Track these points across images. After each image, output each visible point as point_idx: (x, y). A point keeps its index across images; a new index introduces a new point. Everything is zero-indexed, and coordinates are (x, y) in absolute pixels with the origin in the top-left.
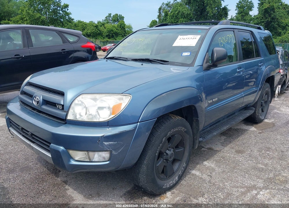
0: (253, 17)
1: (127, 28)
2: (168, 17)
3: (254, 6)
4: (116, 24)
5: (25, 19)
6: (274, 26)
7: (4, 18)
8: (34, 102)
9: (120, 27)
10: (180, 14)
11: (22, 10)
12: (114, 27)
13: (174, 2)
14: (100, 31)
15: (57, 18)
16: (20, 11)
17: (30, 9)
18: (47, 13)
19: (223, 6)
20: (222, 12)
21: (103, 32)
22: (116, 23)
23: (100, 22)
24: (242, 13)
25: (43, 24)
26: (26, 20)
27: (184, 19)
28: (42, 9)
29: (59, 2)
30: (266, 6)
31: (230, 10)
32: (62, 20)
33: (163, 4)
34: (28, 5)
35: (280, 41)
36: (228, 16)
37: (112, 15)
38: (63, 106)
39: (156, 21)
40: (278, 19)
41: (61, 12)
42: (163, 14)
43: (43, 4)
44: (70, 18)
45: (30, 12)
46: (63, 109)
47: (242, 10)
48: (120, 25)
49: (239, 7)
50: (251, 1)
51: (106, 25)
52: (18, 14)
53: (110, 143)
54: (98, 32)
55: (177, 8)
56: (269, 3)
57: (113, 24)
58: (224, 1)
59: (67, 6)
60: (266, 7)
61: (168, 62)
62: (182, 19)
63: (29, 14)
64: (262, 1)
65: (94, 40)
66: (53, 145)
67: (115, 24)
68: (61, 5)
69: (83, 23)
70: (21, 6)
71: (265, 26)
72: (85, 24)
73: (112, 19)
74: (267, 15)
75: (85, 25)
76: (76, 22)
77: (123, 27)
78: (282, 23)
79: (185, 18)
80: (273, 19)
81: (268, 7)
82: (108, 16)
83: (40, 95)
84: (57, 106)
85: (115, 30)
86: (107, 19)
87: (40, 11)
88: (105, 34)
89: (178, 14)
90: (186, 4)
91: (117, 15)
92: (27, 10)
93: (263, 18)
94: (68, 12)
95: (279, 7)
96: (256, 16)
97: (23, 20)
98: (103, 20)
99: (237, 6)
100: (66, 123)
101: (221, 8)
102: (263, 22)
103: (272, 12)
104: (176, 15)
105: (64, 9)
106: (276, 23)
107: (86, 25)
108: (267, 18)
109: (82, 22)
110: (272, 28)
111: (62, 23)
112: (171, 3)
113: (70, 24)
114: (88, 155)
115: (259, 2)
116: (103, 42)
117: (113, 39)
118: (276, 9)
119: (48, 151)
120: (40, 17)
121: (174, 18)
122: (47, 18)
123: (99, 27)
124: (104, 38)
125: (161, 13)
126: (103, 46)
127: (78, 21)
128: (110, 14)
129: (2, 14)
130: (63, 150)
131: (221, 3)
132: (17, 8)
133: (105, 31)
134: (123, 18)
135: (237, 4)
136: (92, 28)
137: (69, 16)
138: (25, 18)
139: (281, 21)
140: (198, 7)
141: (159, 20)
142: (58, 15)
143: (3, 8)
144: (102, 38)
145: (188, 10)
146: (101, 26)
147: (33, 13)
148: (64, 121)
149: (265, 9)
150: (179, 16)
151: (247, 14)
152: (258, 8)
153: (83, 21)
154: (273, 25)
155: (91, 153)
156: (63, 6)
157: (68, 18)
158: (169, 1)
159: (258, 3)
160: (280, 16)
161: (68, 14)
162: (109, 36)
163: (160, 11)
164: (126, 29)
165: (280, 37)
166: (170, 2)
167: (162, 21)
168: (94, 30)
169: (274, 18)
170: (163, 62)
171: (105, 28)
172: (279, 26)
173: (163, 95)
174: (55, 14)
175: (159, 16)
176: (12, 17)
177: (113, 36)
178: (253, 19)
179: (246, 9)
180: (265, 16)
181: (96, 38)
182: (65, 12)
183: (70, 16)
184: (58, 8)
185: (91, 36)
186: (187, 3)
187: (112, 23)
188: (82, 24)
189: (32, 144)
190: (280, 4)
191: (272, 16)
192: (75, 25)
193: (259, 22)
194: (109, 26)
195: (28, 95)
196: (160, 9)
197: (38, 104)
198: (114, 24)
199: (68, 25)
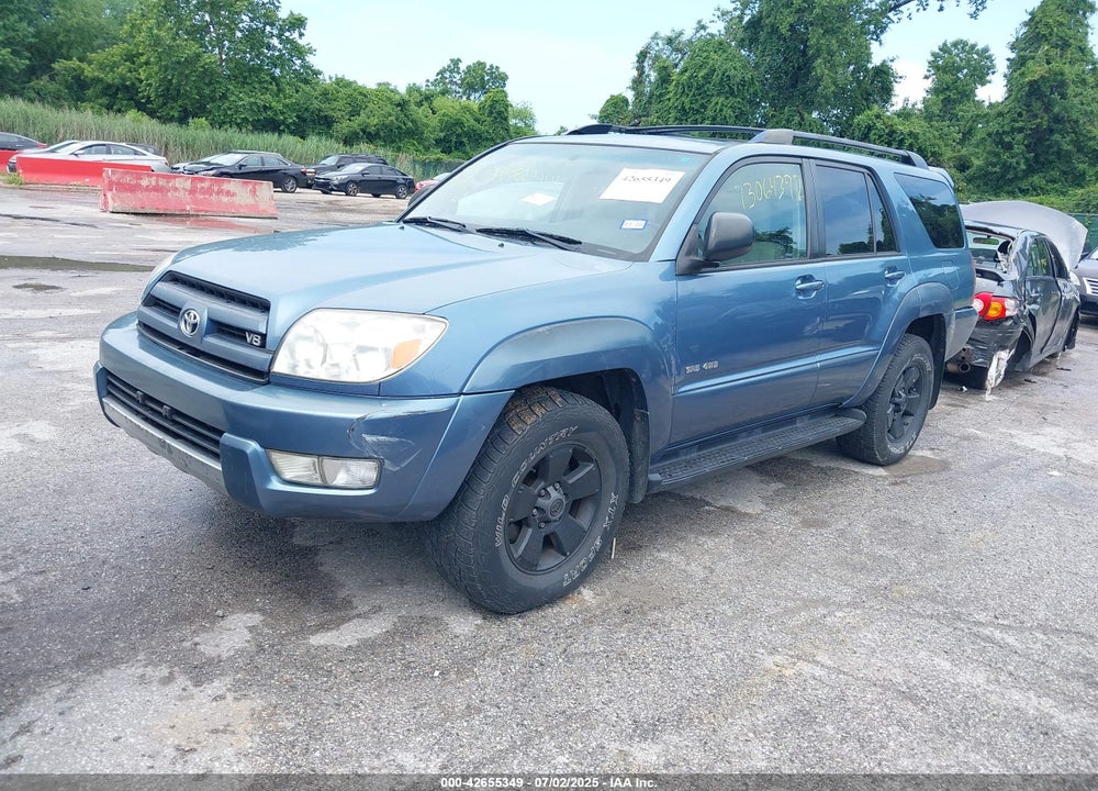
0: (987, 111)
1: (515, 117)
2: (671, 88)
3: (994, 66)
4: (476, 100)
5: (143, 59)
6: (1060, 149)
7: (64, 51)
8: (183, 326)
9: (491, 113)
10: (716, 78)
11: (133, 26)
12: (467, 109)
13: (697, 32)
14: (413, 121)
15: (260, 65)
16: (126, 27)
17: (164, 24)
18: (226, 42)
19: (876, 61)
20: (872, 82)
21: (427, 126)
22: (477, 95)
23: (418, 90)
24: (948, 89)
25: (207, 81)
26: (147, 63)
27: (727, 98)
28: (207, 26)
29: (273, 4)
30: (1036, 70)
31: (901, 77)
32: (278, 71)
33: (656, 36)
34: (155, 11)
35: (1078, 205)
36: (894, 99)
37: (463, 67)
38: (264, 336)
39: (625, 101)
40: (1077, 122)
41: (275, 41)
42: (653, 76)
43: (214, 9)
44: (306, 67)
45: (163, 34)
46: (263, 346)
47: (948, 78)
48: (491, 106)
49: (937, 68)
50: (986, 50)
51: (437, 102)
52: (115, 40)
53: (380, 438)
54: (405, 124)
55: (707, 57)
56: (1048, 63)
57: (464, 98)
58: (881, 44)
59: (298, 23)
60: (1036, 77)
61: (580, 243)
62: (721, 99)
63: (157, 41)
64: (1022, 53)
65: (390, 153)
66: (228, 438)
67: (472, 98)
68: (276, 16)
69: (355, 90)
70: (130, 11)
71: (1026, 146)
72: (361, 93)
73: (463, 80)
74: (1037, 106)
75: (360, 97)
76: (328, 81)
77: (500, 113)
78: (1090, 139)
79: (732, 94)
80: (1057, 119)
81: (1042, 77)
82: (449, 66)
83: (201, 308)
84: (249, 340)
85: (469, 121)
86: (443, 78)
87: (198, 32)
88: (430, 136)
89: (707, 78)
90: (741, 44)
91: (481, 65)
92: (151, 29)
93: (1020, 115)
94: (302, 42)
95: (1084, 80)
96: (998, 104)
97: (133, 63)
98: (428, 81)
99: (933, 65)
100: (269, 383)
101: (870, 66)
102: (1021, 130)
103: (1056, 96)
104: (701, 81)
105: (287, 34)
106: (1068, 139)
107: (365, 96)
108: (1036, 116)
109: (349, 84)
110: (1053, 154)
111: (277, 85)
112: (685, 38)
113: (307, 88)
114: (321, 466)
115: (1013, 56)
116: (424, 164)
117: (460, 154)
118: (1072, 87)
119: (215, 456)
120: (198, 56)
121: (692, 93)
122: (222, 61)
123: (413, 107)
124: (427, 149)
125: (646, 69)
126: (422, 179)
127: (337, 79)
128: (456, 62)
129: (60, 38)
130: (255, 451)
131: (867, 48)
132: (116, 18)
133: (432, 123)
134: (503, 78)
135: (933, 54)
136: (389, 108)
137: (303, 60)
138: (142, 54)
139: (1090, 131)
140: (785, 60)
141: (639, 95)
142: (263, 53)
143: (64, 15)
144: (421, 148)
145: (744, 67)
146: (420, 104)
147: (174, 39)
148: (262, 377)
149: (1031, 83)
150: (711, 86)
151: (967, 95)
152: (1005, 76)
153: (355, 82)
154: (1057, 142)
155: (328, 462)
156: (284, 21)
157: (302, 66)
158: (678, 30)
159: (1008, 60)
160: (1086, 113)
161: (300, 52)
162: (446, 144)
163: (643, 62)
164: (512, 122)
165: (1080, 191)
166: (681, 33)
167: (645, 99)
168: (393, 118)
169: (1063, 118)
170: (566, 243)
171: (434, 113)
172: (1080, 150)
173: (540, 330)
174: (252, 49)
175: (637, 83)
176: (93, 51)
177: (461, 143)
178: (985, 115)
179: (965, 76)
180: (1028, 106)
181: (399, 149)
182: (292, 42)
183: (310, 59)
184: (268, 28)
185: (380, 138)
186: (743, 40)
187: (461, 97)
188: (349, 91)
189: (169, 441)
190: (1090, 67)
191: (1056, 110)
192: (325, 93)
193: (1006, 128)
194: (449, 105)
195: (165, 308)
196: (643, 56)
197: (193, 331)
198: (468, 98)
199: (297, 92)
